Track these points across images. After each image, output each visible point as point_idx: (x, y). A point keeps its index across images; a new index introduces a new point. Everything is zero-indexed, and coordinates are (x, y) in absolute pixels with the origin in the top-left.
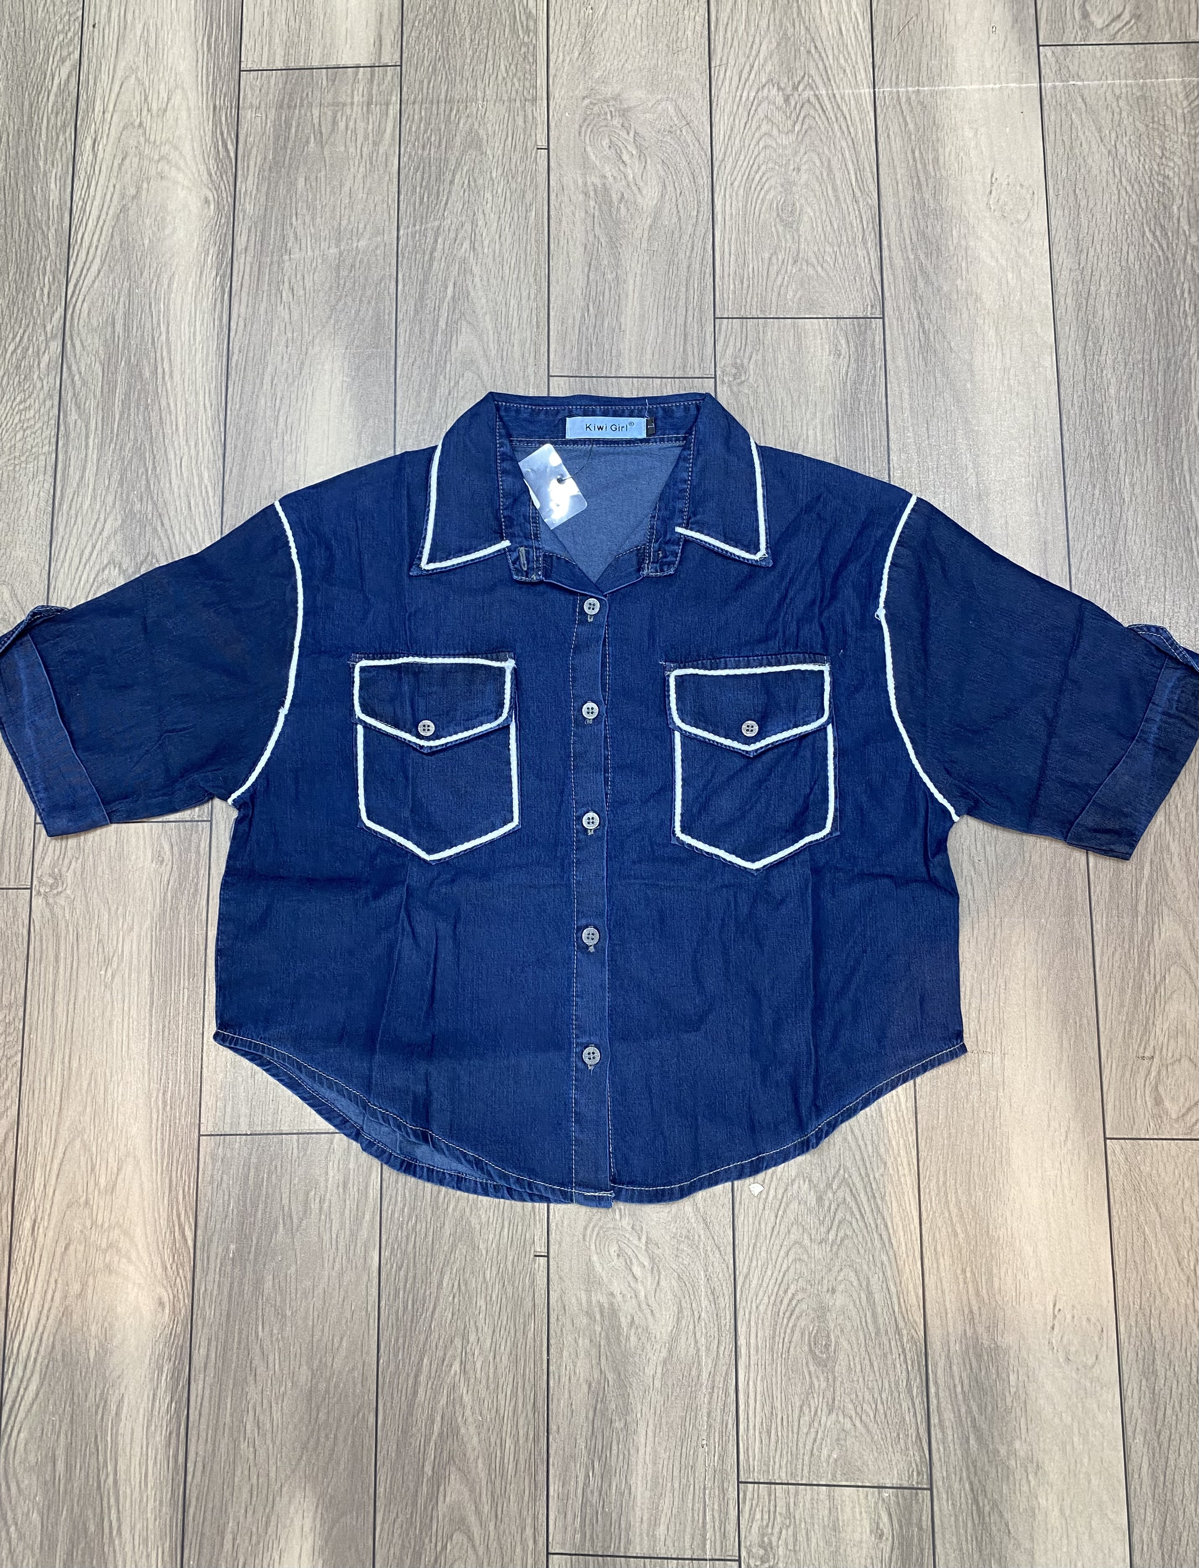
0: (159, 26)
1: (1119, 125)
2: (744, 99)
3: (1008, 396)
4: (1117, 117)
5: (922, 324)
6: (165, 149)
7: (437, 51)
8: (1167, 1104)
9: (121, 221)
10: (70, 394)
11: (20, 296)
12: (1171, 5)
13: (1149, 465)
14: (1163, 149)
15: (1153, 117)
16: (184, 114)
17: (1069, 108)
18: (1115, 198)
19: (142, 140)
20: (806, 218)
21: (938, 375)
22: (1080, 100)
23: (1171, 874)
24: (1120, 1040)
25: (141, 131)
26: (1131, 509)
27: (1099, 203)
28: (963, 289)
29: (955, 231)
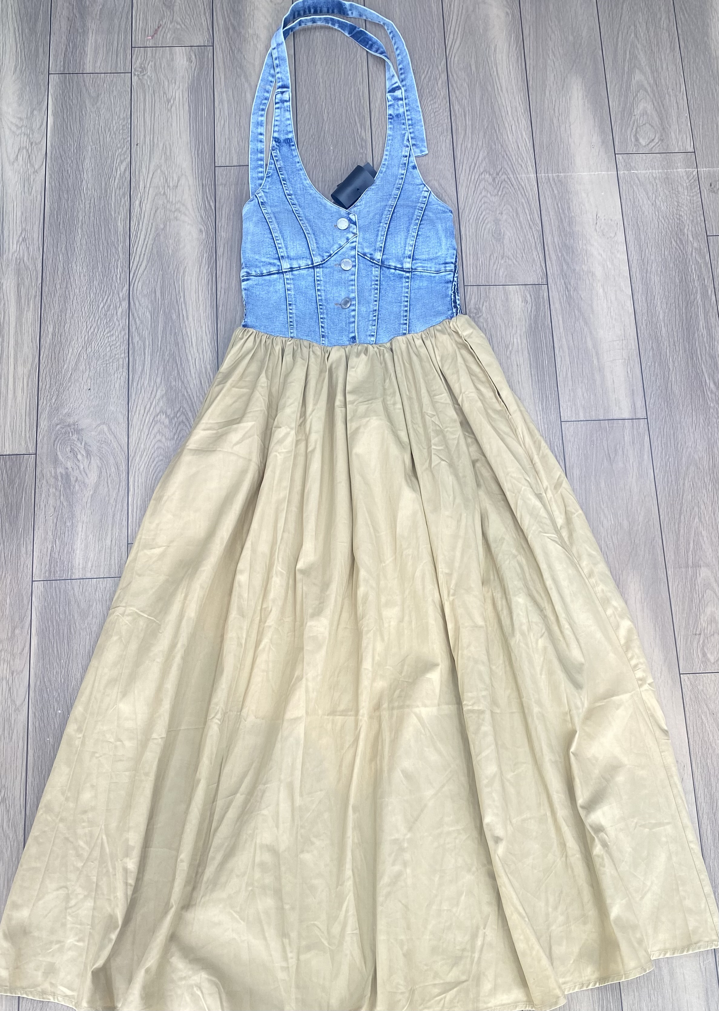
0: (171, 144)
1: (657, 191)
2: (472, 179)
3: (611, 320)
4: (655, 187)
5: (567, 287)
6: (178, 206)
7: (316, 157)
8: (709, 656)
9: (156, 242)
10: (134, 328)
11: (105, 279)
12: (678, 136)
13: (681, 352)
14: (678, 202)
15: (673, 188)
16: (187, 188)
17: (632, 183)
18: (656, 226)
19: (165, 201)
20: (506, 237)
21: (576, 312)
22: (637, 179)
23: (704, 546)
24: (684, 625)
25: (165, 196)
26: (674, 373)
27: (649, 228)
28: (586, 270)
29: (580, 242)
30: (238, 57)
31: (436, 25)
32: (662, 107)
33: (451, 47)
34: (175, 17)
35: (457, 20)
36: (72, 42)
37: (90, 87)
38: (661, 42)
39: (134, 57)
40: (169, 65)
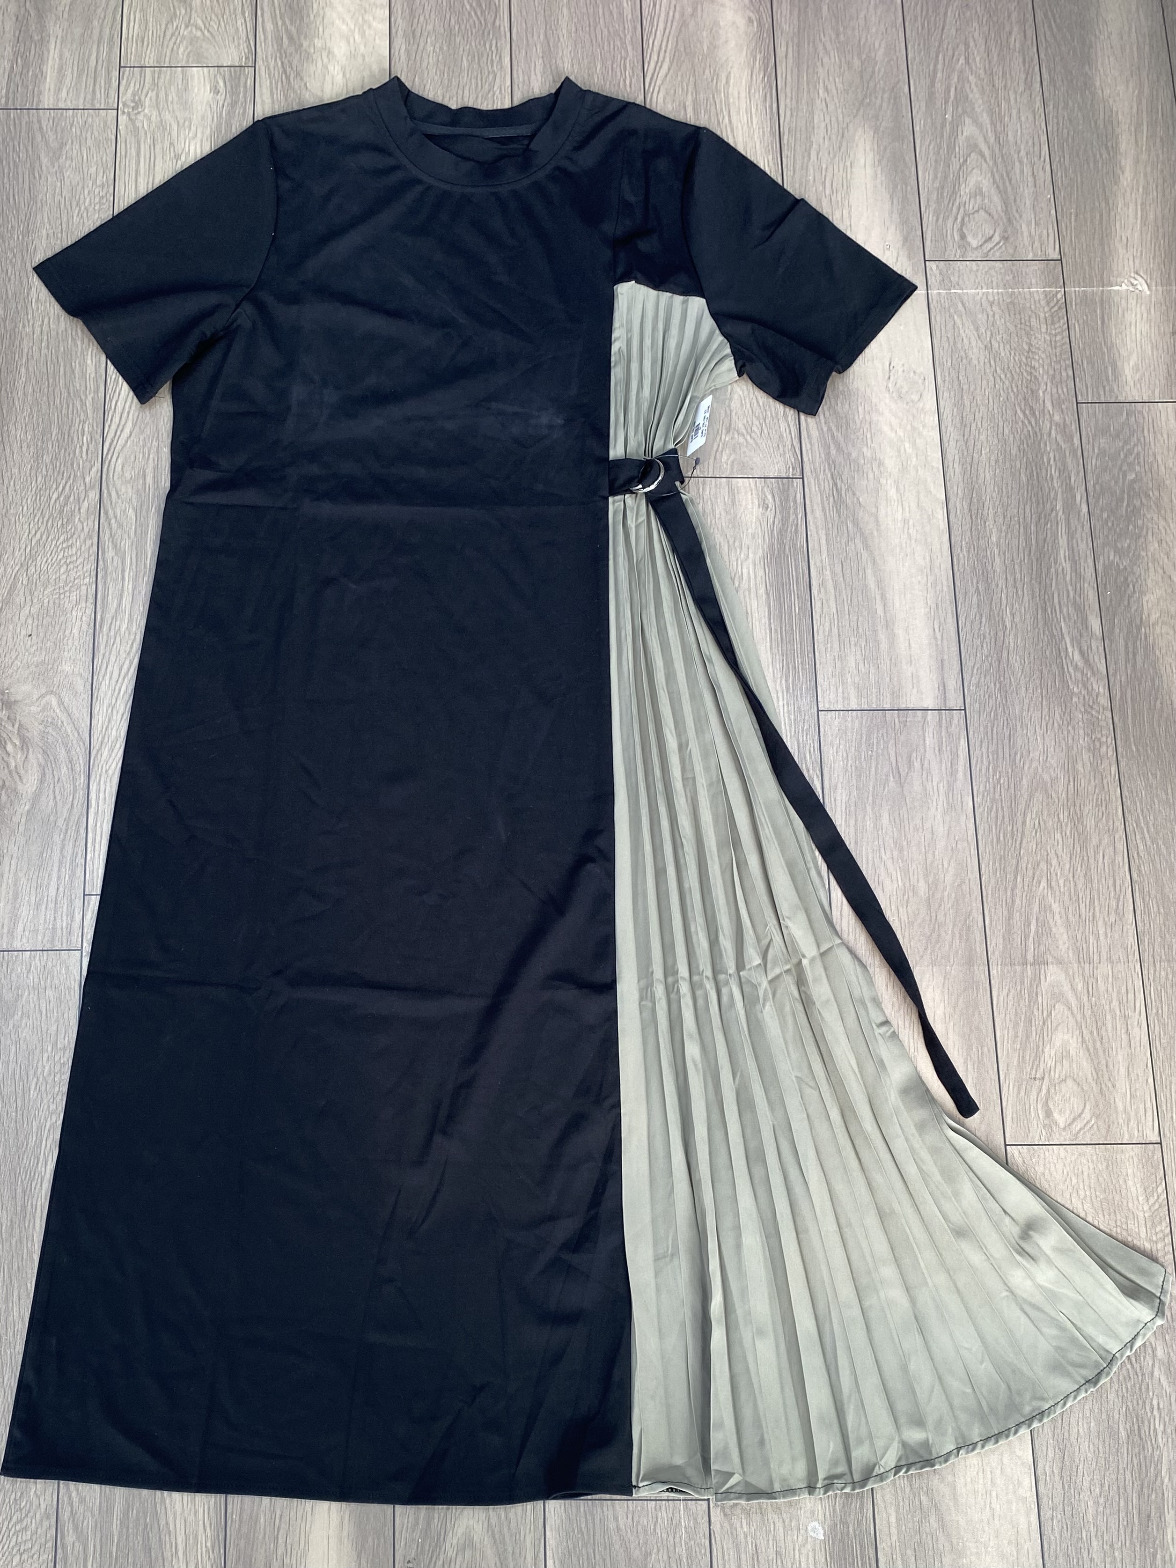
1: (993, 325)
3: (908, 541)
4: (991, 319)
5: (835, 484)
8: (1056, 1115)
10: (107, 536)
11: (62, 453)
12: (1033, 231)
13: (1026, 598)
14: (1030, 345)
15: (1021, 319)
17: (952, 311)
18: (991, 383)
20: (736, 397)
21: (850, 525)
22: (960, 305)
23: (1054, 930)
24: (1015, 1063)
26: (1012, 634)
27: (979, 388)
28: (869, 455)
29: (860, 409)
30: (296, 87)
31: (628, 37)
32: (1008, 184)
33: (653, 75)
34: (193, 17)
35: (665, 29)
36: (22, 57)
37: (49, 132)
38: (1010, 74)
39: (124, 83)
40: (180, 98)
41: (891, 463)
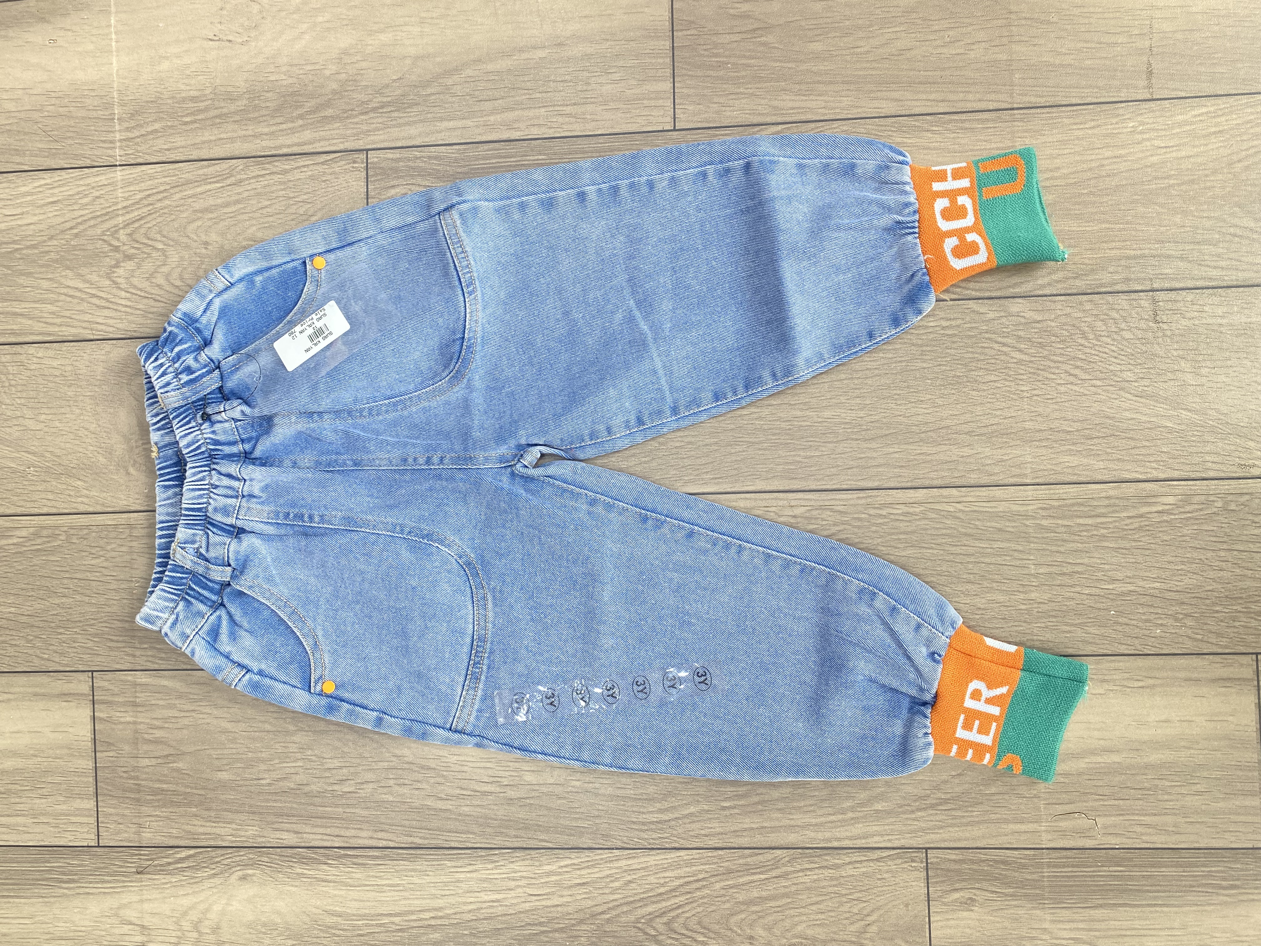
41: (345, 40)
